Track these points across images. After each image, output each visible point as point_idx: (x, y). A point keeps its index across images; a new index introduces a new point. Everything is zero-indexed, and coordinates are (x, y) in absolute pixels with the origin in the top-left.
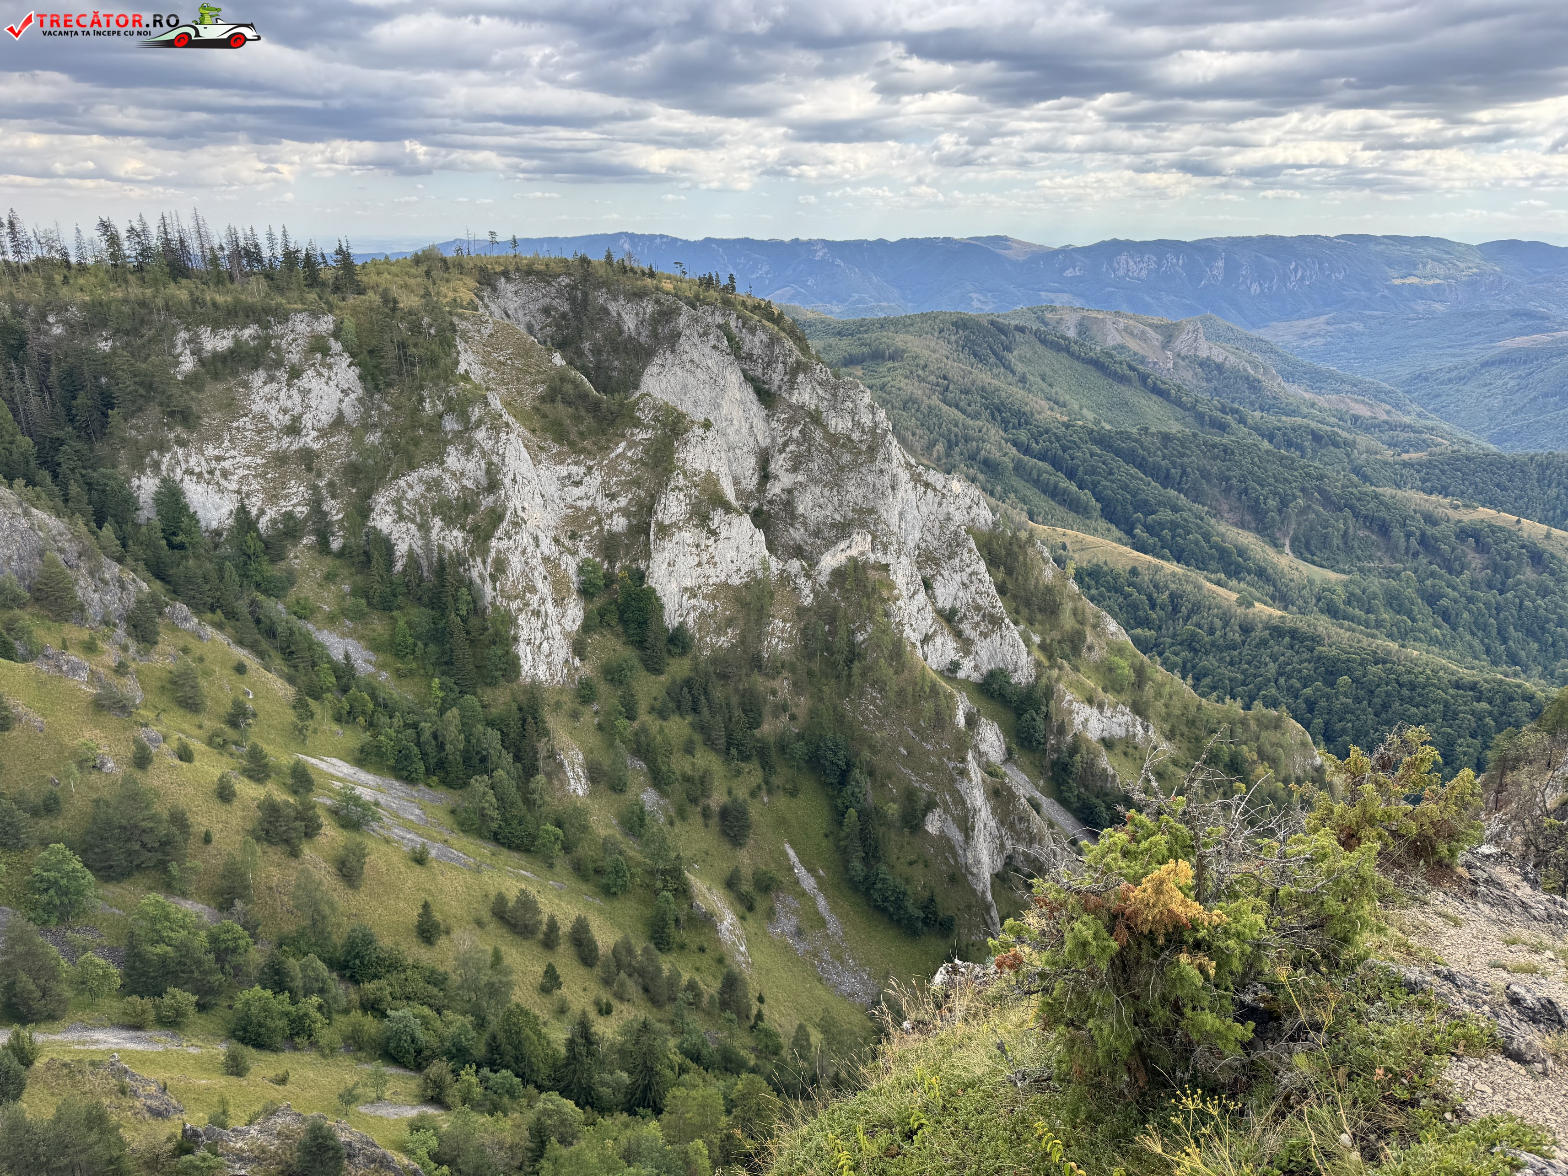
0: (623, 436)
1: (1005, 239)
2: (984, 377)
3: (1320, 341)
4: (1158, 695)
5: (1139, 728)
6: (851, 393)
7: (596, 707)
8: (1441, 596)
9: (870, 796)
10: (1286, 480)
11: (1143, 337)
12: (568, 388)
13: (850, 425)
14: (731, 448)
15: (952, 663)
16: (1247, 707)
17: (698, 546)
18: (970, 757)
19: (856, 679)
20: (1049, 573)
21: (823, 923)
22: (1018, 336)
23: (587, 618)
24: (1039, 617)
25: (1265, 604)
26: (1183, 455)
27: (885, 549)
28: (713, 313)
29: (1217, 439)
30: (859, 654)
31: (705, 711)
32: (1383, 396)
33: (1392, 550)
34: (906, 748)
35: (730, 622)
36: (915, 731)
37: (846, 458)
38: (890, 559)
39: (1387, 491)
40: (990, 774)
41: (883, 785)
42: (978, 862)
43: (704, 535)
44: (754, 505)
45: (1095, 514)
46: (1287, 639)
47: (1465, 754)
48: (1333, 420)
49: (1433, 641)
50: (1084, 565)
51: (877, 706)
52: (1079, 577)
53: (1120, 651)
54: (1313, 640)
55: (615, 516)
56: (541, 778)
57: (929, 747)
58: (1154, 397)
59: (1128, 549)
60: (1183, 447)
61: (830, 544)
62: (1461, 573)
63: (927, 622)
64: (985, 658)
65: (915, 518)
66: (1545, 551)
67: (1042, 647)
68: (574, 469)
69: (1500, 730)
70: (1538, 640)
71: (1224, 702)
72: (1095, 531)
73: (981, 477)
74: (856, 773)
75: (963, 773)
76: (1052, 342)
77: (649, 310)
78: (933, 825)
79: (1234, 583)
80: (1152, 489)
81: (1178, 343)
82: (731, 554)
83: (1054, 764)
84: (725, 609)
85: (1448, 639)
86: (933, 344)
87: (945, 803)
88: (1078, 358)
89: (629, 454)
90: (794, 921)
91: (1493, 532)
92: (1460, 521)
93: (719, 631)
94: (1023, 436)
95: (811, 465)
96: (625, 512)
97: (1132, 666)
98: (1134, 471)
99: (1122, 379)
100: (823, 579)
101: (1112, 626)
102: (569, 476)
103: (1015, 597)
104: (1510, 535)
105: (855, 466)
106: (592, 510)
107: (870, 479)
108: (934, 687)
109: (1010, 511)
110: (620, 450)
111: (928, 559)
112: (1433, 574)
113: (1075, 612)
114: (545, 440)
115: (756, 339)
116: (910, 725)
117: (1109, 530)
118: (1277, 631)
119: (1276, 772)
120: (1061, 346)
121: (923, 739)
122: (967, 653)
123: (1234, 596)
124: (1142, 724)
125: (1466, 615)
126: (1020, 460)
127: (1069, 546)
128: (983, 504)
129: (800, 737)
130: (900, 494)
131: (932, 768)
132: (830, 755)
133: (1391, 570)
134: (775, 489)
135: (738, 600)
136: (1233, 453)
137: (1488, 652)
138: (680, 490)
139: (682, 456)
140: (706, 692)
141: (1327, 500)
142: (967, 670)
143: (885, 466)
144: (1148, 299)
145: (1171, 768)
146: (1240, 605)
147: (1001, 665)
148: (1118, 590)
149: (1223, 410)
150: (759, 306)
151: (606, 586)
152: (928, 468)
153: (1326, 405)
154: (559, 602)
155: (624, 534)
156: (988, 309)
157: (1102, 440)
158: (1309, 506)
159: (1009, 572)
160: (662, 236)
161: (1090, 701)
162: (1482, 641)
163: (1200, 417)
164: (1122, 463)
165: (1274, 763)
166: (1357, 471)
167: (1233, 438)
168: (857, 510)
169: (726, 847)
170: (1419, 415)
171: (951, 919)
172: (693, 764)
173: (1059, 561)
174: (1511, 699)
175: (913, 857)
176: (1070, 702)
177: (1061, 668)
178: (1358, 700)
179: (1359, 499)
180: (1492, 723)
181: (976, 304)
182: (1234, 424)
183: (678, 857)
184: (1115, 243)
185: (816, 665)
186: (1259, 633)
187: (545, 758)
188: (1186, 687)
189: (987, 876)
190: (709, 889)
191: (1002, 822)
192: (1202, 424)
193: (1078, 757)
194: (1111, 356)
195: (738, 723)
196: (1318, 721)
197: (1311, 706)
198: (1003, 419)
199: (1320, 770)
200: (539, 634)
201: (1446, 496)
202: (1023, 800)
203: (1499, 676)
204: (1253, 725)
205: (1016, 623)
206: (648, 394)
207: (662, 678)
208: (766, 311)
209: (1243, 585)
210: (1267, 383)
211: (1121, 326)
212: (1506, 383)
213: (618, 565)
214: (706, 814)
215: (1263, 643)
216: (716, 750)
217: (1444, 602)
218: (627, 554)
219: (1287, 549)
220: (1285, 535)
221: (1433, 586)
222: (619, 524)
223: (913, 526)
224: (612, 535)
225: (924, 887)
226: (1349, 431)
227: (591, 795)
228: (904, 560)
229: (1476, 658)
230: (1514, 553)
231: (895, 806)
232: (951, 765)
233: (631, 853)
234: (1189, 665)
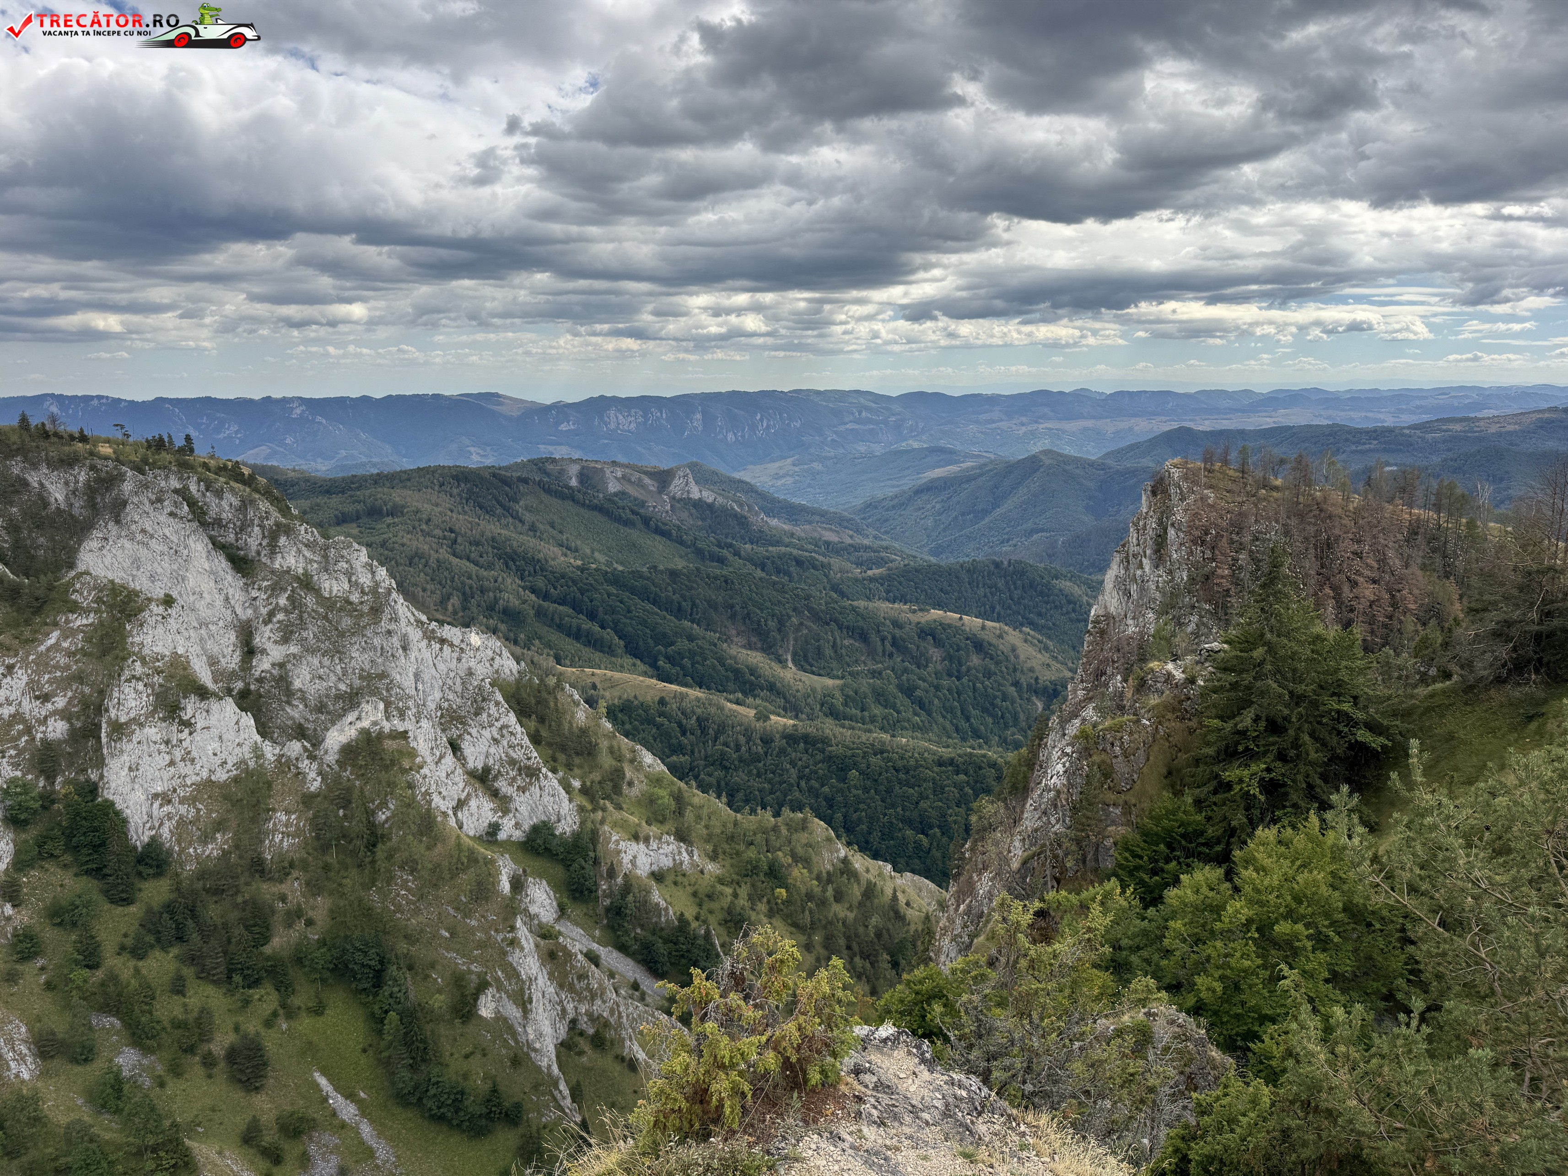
0: (56, 624)
1: (497, 395)
2: (492, 528)
3: (789, 481)
4: (699, 818)
5: (685, 854)
6: (345, 553)
7: (40, 962)
8: (916, 688)
9: (414, 991)
10: (779, 602)
11: (640, 484)
13: (346, 586)
14: (204, 624)
15: (490, 825)
16: (777, 814)
17: (167, 742)
18: (519, 923)
19: (382, 865)
20: (581, 715)
21: (370, 1153)
22: (522, 488)
23: (17, 853)
24: (577, 760)
25: (779, 715)
26: (691, 588)
27: (402, 715)
28: (167, 477)
29: (718, 572)
30: (383, 836)
31: (195, 937)
32: (846, 524)
33: (872, 653)
34: (447, 930)
35: (219, 826)
36: (457, 909)
37: (347, 622)
38: (407, 725)
39: (861, 604)
40: (544, 937)
41: (427, 977)
42: (540, 1035)
43: (174, 728)
44: (239, 685)
45: (620, 651)
46: (801, 745)
47: (955, 822)
48: (810, 547)
49: (915, 727)
50: (616, 702)
51: (408, 890)
52: (611, 714)
53: (657, 781)
54: (823, 742)
55: (51, 722)
57: (474, 923)
58: (658, 538)
59: (654, 681)
60: (689, 581)
61: (336, 718)
62: (927, 666)
63: (457, 787)
64: (526, 814)
65: (433, 677)
66: (983, 640)
67: (585, 791)
70: (990, 715)
71: (756, 814)
72: (621, 669)
73: (503, 627)
74: (392, 970)
75: (514, 943)
76: (556, 491)
77: (82, 477)
78: (486, 1008)
79: (750, 700)
80: (668, 622)
81: (672, 487)
82: (215, 745)
83: (608, 910)
84: (210, 811)
85: (926, 724)
86: (433, 498)
87: (497, 980)
88: (583, 505)
89: (65, 645)
90: (334, 1160)
91: (944, 629)
92: (919, 623)
93: (206, 838)
94: (540, 583)
95: (305, 634)
96: (64, 714)
97: (671, 794)
98: (649, 606)
99: (627, 523)
100: (331, 758)
101: (648, 758)
103: (550, 745)
104: (958, 630)
105: (358, 630)
106: (18, 717)
107: (377, 641)
108: (472, 853)
109: (536, 658)
110: (51, 641)
111: (452, 718)
112: (906, 670)
113: (611, 750)
115: (223, 503)
116: (449, 903)
117: (634, 665)
118: (791, 738)
119: (810, 871)
120: (566, 495)
121: (466, 916)
122: (506, 811)
123: (752, 713)
124: (687, 850)
125: (936, 701)
126: (540, 606)
127: (599, 686)
128: (506, 653)
129: (322, 943)
130: (413, 655)
131: (481, 945)
132: (359, 957)
133: (874, 671)
134: (263, 665)
135: (227, 798)
136: (733, 583)
137: (957, 730)
138: (139, 679)
139: (137, 639)
140: (193, 915)
141: (816, 616)
142: (508, 830)
143: (392, 627)
144: (639, 449)
145: (719, 887)
146: (758, 720)
147: (544, 818)
148: (650, 721)
149: (719, 546)
150: (226, 467)
151: (45, 808)
152: (442, 624)
153: (803, 535)
155: (65, 741)
156: (489, 462)
157: (615, 580)
158: (802, 624)
159: (542, 720)
160: (99, 397)
161: (636, 837)
162: (951, 722)
163: (700, 553)
164: (638, 601)
165: (806, 862)
166: (835, 588)
167: (731, 570)
168: (366, 677)
169: (238, 1095)
170: (875, 537)
171: (518, 1106)
172: (185, 1005)
173: (591, 702)
174: (980, 768)
175: (469, 1049)
176: (617, 842)
177: (604, 809)
178: (866, 790)
179: (841, 613)
180: (970, 791)
181: (475, 458)
182: (730, 557)
183: (174, 1125)
184: (602, 398)
185: (332, 858)
186: (779, 743)
188: (721, 805)
189: (552, 1048)
190: (220, 1153)
191: (561, 986)
192: (703, 559)
193: (630, 898)
194: (614, 503)
195: (239, 943)
196: (839, 816)
197: (830, 802)
198: (517, 566)
199: (845, 861)
201: (905, 604)
202: (580, 957)
203: (969, 750)
204: (784, 831)
205: (554, 771)
206: (87, 573)
207: (133, 909)
208: (234, 473)
209: (758, 701)
210: (752, 519)
211: (619, 474)
212: (934, 507)
213: (59, 779)
214: (209, 1062)
215: (782, 752)
216: (214, 982)
217: (918, 693)
218: (71, 764)
219: (790, 664)
220: (786, 652)
221: (908, 680)
222: (57, 729)
223: (432, 686)
224: (47, 745)
225: (485, 1078)
226: (824, 556)
227: (44, 1074)
228: (424, 723)
229: (950, 737)
230: (963, 645)
231: (442, 997)
232: (500, 937)
233: (107, 1136)
234: (723, 783)
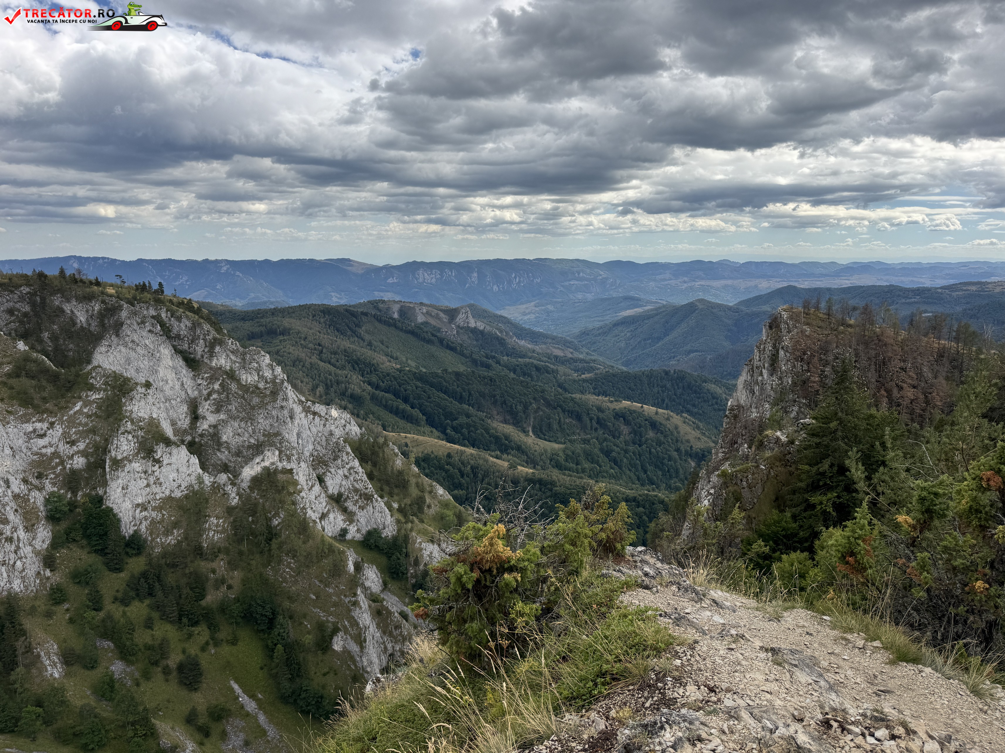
0: (80, 398)
1: (349, 260)
2: (345, 343)
3: (532, 316)
6: (256, 357)
7: (66, 606)
8: (612, 451)
9: (293, 632)
10: (525, 394)
11: (437, 317)
12: (33, 367)
13: (256, 378)
14: (168, 400)
15: (342, 530)
17: (145, 472)
18: (359, 592)
19: (275, 552)
20: (399, 462)
21: (264, 733)
22: (364, 318)
23: (54, 538)
24: (396, 491)
25: (523, 466)
26: (469, 384)
27: (289, 459)
28: (148, 308)
29: (486, 374)
30: (276, 534)
31: (160, 594)
32: (568, 345)
33: (584, 428)
34: (314, 594)
35: (176, 525)
36: (321, 581)
37: (256, 400)
38: (292, 465)
39: (577, 396)
40: (374, 601)
41: (301, 623)
42: (371, 663)
43: (150, 464)
44: (189, 438)
45: (423, 423)
46: (538, 485)
48: (545, 359)
49: (611, 476)
50: (420, 455)
51: (291, 569)
52: (417, 464)
53: (446, 505)
54: (551, 484)
55: (76, 458)
56: (20, 670)
57: (331, 591)
58: (448, 351)
59: (444, 442)
60: (468, 379)
61: (248, 460)
62: (619, 437)
63: (322, 505)
64: (364, 523)
65: (308, 436)
66: (657, 421)
67: (400, 510)
68: (38, 425)
69: (650, 521)
70: (661, 470)
72: (423, 434)
73: (350, 406)
74: (280, 618)
75: (356, 604)
76: (385, 321)
77: (97, 308)
78: (338, 645)
79: (505, 456)
80: (454, 405)
81: (458, 319)
82: (174, 475)
83: (414, 586)
84: (170, 516)
85: (618, 474)
86: (309, 324)
87: (345, 627)
88: (401, 330)
89: (85, 410)
90: (242, 736)
91: (631, 413)
92: (615, 409)
93: (167, 533)
94: (374, 379)
95: (230, 407)
96: (84, 453)
97: (455, 514)
98: (442, 395)
99: (429, 342)
100: (245, 485)
101: (441, 491)
102: (35, 431)
103: (379, 480)
104: (640, 414)
105: (262, 405)
106: (56, 454)
107: (274, 413)
108: (331, 547)
109: (371, 426)
110: (77, 408)
111: (320, 462)
112: (605, 440)
113: (417, 485)
114: (12, 406)
115: (182, 325)
116: (316, 577)
117: (432, 432)
118: (531, 481)
120: (391, 323)
121: (326, 586)
122: (351, 521)
123: (506, 464)
125: (625, 460)
126: (373, 393)
127: (409, 445)
128: (353, 422)
129: (237, 600)
130: (296, 422)
131: (335, 605)
132: (259, 609)
133: (585, 440)
134: (204, 426)
135: (181, 508)
136: (495, 381)
137: (638, 479)
138: (129, 433)
139: (129, 408)
140: (159, 580)
141: (548, 404)
142: (353, 533)
143: (284, 404)
144: (437, 295)
146: (510, 469)
147: (375, 526)
148: (441, 468)
149: (487, 357)
150: (183, 302)
151: (71, 511)
152: (314, 403)
153: (541, 351)
154: (30, 528)
155: (84, 470)
156: (343, 302)
157: (421, 378)
158: (539, 408)
159: (375, 464)
160: (103, 258)
161: (432, 541)
162: (635, 473)
163: (475, 362)
164: (435, 391)
166: (560, 386)
167: (494, 373)
168: (267, 435)
169: (184, 693)
170: (587, 354)
172: (153, 636)
173: (405, 454)
174: (653, 504)
175: (326, 670)
176: (420, 543)
177: (412, 522)
179: (564, 402)
180: (647, 518)
181: (335, 299)
182: (494, 365)
183: (145, 709)
184: (415, 263)
185: (244, 547)
186: (522, 483)
187: (23, 654)
190: (172, 728)
191: (384, 633)
192: (476, 365)
193: (428, 578)
194: (421, 329)
195: (186, 598)
198: (360, 368)
200: (12, 556)
201: (606, 396)
202: (396, 614)
203: (646, 492)
205: (382, 497)
206: (99, 366)
207: (122, 575)
208: (188, 306)
209: (510, 457)
210: (508, 341)
211: (424, 311)
212: (626, 335)
213: (80, 493)
214: (166, 671)
216: (171, 622)
217: (614, 454)
218: (87, 484)
219: (531, 434)
220: (528, 426)
221: (607, 446)
222: (79, 462)
223: (308, 441)
224: (73, 472)
225: (336, 688)
226: (554, 364)
227: (67, 675)
228: (303, 464)
229: (633, 483)
230: (643, 424)
231: (310, 637)
232: (347, 600)
233: (105, 715)
